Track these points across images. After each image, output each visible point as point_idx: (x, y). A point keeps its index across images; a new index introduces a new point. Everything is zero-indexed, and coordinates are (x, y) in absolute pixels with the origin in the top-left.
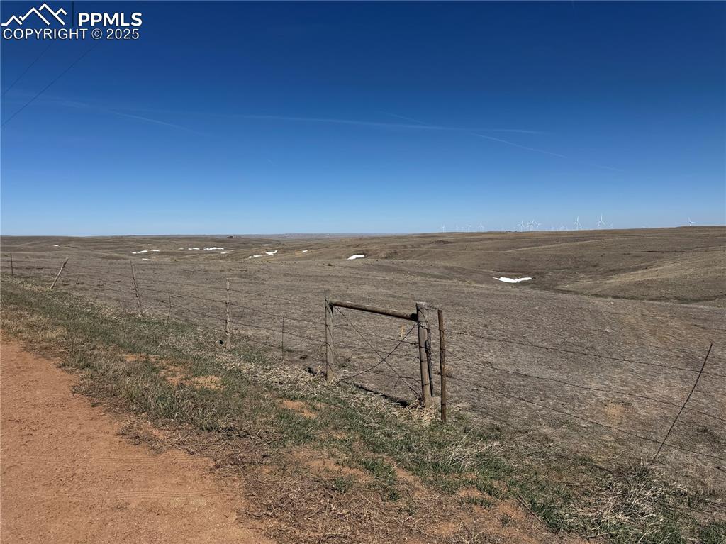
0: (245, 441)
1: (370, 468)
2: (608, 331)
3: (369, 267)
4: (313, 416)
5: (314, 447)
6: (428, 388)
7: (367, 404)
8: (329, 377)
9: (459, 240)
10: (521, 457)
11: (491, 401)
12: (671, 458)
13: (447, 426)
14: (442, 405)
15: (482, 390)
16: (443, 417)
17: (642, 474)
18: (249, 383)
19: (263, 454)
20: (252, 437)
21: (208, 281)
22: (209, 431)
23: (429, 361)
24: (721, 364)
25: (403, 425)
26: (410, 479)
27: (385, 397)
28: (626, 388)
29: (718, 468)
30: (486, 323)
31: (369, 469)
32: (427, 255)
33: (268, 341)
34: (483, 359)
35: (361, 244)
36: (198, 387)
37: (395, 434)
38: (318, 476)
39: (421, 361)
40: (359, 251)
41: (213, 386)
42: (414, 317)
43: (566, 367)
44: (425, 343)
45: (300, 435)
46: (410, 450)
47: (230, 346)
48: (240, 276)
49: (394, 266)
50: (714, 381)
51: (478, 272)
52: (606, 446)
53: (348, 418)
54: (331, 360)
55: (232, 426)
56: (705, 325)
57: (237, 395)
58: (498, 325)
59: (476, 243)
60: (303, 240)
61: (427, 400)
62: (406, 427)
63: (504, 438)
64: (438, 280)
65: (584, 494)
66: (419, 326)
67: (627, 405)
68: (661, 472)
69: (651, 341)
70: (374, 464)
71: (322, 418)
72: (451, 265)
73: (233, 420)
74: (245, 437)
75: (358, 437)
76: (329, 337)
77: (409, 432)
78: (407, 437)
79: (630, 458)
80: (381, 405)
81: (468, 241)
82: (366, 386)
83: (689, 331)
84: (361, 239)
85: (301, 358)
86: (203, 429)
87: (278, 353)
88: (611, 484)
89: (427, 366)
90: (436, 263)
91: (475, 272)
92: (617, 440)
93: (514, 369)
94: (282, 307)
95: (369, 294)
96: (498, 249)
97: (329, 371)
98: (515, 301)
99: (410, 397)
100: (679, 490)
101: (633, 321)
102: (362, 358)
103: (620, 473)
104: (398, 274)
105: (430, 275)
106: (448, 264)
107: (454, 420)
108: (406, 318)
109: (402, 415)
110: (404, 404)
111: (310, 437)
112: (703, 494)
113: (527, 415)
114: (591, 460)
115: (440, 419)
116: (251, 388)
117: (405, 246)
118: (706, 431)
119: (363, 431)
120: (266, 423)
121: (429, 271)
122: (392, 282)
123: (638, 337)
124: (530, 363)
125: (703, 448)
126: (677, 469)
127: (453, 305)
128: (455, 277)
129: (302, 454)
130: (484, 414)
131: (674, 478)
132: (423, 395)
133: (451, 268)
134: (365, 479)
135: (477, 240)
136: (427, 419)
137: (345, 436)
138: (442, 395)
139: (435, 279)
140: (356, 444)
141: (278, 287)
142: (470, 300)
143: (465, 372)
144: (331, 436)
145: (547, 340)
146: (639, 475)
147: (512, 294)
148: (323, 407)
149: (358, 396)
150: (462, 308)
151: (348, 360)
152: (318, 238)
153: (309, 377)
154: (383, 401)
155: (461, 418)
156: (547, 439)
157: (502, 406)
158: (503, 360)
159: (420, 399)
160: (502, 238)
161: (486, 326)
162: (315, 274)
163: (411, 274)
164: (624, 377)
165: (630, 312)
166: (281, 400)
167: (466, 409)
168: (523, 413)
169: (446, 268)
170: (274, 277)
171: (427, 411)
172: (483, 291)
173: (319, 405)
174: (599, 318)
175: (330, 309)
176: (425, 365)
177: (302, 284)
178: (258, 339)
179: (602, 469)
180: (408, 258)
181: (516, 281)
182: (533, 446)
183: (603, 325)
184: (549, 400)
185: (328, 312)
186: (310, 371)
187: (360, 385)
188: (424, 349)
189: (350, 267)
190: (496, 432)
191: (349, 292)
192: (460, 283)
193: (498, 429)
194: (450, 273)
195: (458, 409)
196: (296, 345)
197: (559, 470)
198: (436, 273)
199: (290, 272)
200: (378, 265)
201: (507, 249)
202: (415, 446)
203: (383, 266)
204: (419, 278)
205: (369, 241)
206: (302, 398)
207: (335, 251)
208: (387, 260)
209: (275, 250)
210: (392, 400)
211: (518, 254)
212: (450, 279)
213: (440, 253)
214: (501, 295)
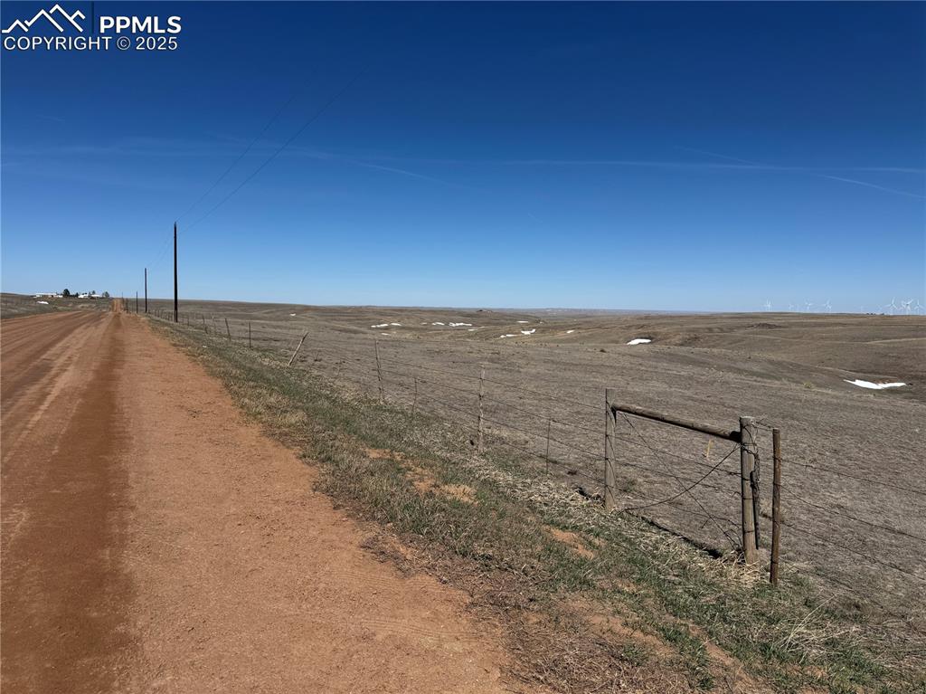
0: (507, 576)
1: (672, 637)
3: (657, 356)
4: (591, 555)
5: (593, 598)
6: (751, 537)
7: (662, 547)
8: (608, 504)
9: (791, 325)
10: (897, 655)
11: (847, 565)
13: (779, 592)
14: (772, 562)
15: (830, 546)
16: (773, 579)
18: (507, 499)
19: (531, 596)
20: (515, 572)
22: (464, 555)
23: (755, 500)
25: (713, 584)
26: (728, 662)
27: (686, 540)
30: (835, 447)
31: (669, 639)
32: (744, 343)
33: (527, 446)
34: (831, 500)
35: (648, 325)
36: (449, 498)
37: (703, 595)
38: (601, 637)
39: (743, 499)
40: (645, 333)
41: (466, 499)
42: (736, 437)
44: (751, 474)
45: (575, 579)
46: (725, 620)
47: (483, 449)
48: (492, 361)
49: (691, 355)
51: (821, 371)
53: (638, 565)
54: (611, 482)
55: (491, 554)
57: (494, 513)
58: (854, 453)
59: (820, 329)
60: (568, 317)
61: (749, 553)
62: (719, 587)
63: (867, 621)
64: (759, 379)
66: (743, 449)
70: (676, 632)
71: (602, 560)
72: (780, 359)
73: (492, 546)
74: (506, 570)
75: (651, 592)
76: (609, 451)
77: (722, 594)
78: (721, 601)
80: (682, 552)
81: (806, 326)
82: (658, 521)
84: (647, 318)
85: (569, 473)
86: (456, 552)
87: (540, 464)
89: (751, 506)
90: (756, 354)
91: (816, 370)
93: (881, 518)
94: (543, 403)
95: (658, 394)
96: (853, 339)
97: (608, 495)
98: (881, 417)
99: (722, 544)
102: (652, 483)
104: (699, 368)
105: (746, 371)
106: (773, 357)
107: (789, 585)
108: (724, 437)
109: (712, 569)
110: (715, 554)
111: (585, 582)
113: (903, 590)
115: (768, 582)
116: (510, 506)
117: (710, 330)
119: (659, 585)
120: (531, 555)
121: (746, 366)
122: (691, 378)
124: (908, 514)
127: (783, 418)
128: (785, 377)
129: (579, 604)
130: (835, 582)
132: (744, 544)
133: (780, 363)
134: (664, 652)
135: (820, 325)
136: (749, 579)
137: (633, 588)
138: (774, 548)
139: (755, 378)
140: (650, 601)
141: (537, 377)
142: (810, 412)
143: (803, 517)
144: (615, 586)
147: (876, 407)
148: (603, 545)
149: (649, 534)
150: (796, 423)
151: (633, 483)
152: (589, 314)
153: (582, 501)
154: (684, 546)
155: (799, 583)
157: (862, 573)
158: (865, 505)
159: (738, 550)
160: (860, 324)
161: (836, 451)
162: (583, 362)
163: (719, 368)
166: (547, 527)
167: (805, 572)
168: (896, 588)
169: (771, 362)
170: (532, 363)
171: (749, 568)
172: (830, 399)
175: (612, 414)
176: (749, 505)
177: (568, 374)
178: (515, 442)
180: (714, 347)
181: (881, 386)
185: (609, 418)
186: (582, 492)
187: (649, 518)
188: (749, 482)
189: (631, 355)
190: (853, 611)
191: (630, 389)
192: (793, 385)
193: (857, 607)
194: (778, 370)
195: (795, 570)
196: (562, 455)
198: (756, 369)
199: (552, 358)
200: (670, 354)
201: (867, 340)
202: (734, 616)
203: (677, 355)
204: (731, 375)
205: (659, 322)
206: (575, 528)
207: (610, 332)
208: (683, 348)
209: (534, 328)
210: (700, 546)
211: (885, 348)
212: (777, 379)
213: (763, 340)
214: (858, 408)
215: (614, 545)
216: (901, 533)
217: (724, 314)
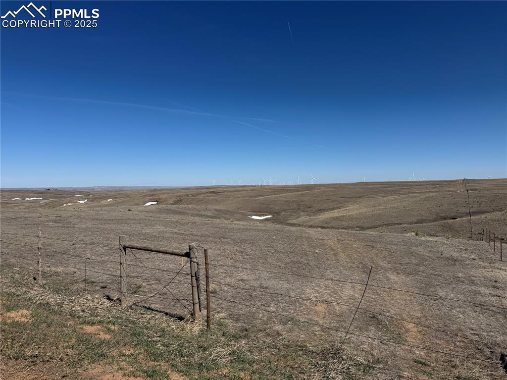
0: (47, 365)
1: (151, 375)
2: (317, 251)
3: (161, 211)
4: (108, 337)
5: (106, 364)
6: (197, 306)
7: (152, 322)
8: (123, 302)
9: (224, 191)
10: (261, 350)
11: (243, 309)
12: (354, 339)
13: (211, 332)
14: (208, 317)
15: (237, 301)
16: (208, 326)
17: (337, 353)
18: (55, 313)
19: (64, 374)
20: (54, 361)
21: (27, 227)
22: (17, 359)
23: (198, 286)
24: (382, 271)
25: (178, 336)
27: (167, 314)
28: (328, 291)
29: (381, 342)
30: (241, 250)
31: (149, 376)
32: (204, 201)
33: (75, 275)
34: (239, 277)
35: (154, 194)
36: (9, 321)
37: (172, 344)
39: (193, 287)
40: (154, 199)
41: (23, 319)
42: (187, 255)
43: (291, 278)
44: (196, 273)
45: (96, 355)
46: (182, 356)
47: (41, 281)
48: (55, 221)
49: (179, 210)
50: (379, 282)
51: (238, 213)
52: (315, 335)
53: (136, 335)
54: (124, 290)
55: (37, 353)
56: (374, 245)
57: (44, 325)
58: (249, 252)
59: (236, 193)
60: (108, 191)
61: (197, 315)
62: (181, 337)
63: (250, 337)
64: (210, 219)
65: (300, 373)
66: (191, 261)
67: (328, 302)
68: (348, 350)
69: (343, 257)
70: (154, 371)
71: (115, 338)
72: (220, 208)
73: (39, 348)
74: (48, 361)
75: (142, 351)
76: (123, 272)
77: (182, 341)
78: (181, 345)
79: (330, 342)
80: (162, 321)
81: (231, 192)
82: (152, 307)
83: (364, 250)
84: (155, 190)
85: (102, 287)
86: (10, 358)
87: (82, 285)
88: (317, 363)
89: (196, 290)
90: (209, 207)
91: (236, 213)
92: (322, 330)
93: (258, 283)
94: (89, 246)
95: (159, 232)
96: (251, 197)
97: (123, 298)
98: (261, 233)
99: (185, 313)
100: (358, 361)
101: (332, 244)
102: (151, 285)
103: (323, 354)
104: (182, 216)
105: (205, 216)
106: (217, 207)
107: (216, 327)
108: (182, 256)
109: (178, 328)
110: (181, 318)
111: (103, 356)
112: (373, 362)
113: (266, 317)
114: (306, 346)
115: (205, 328)
116: (56, 317)
117: (187, 195)
118: (374, 317)
119: (147, 346)
120: (67, 347)
121: (205, 213)
122: (177, 222)
123: (335, 255)
124: (269, 278)
125: (373, 328)
126: (357, 347)
128: (223, 217)
129: (96, 371)
130: (237, 320)
131: (355, 353)
132: (194, 310)
133: (220, 211)
136: (197, 328)
137: (132, 351)
138: (208, 308)
140: (141, 356)
142: (231, 234)
143: (226, 289)
144: (121, 353)
145: (280, 260)
146: (335, 354)
147: (259, 228)
148: (116, 328)
149: (145, 316)
150: (225, 240)
151: (140, 287)
152: (121, 189)
153: (108, 303)
154: (165, 318)
155: (221, 325)
156: (279, 334)
157: (249, 312)
158: (252, 277)
159: (192, 315)
160: (253, 190)
161: (242, 252)
162: (117, 218)
163: (192, 215)
164: (327, 283)
165: (330, 237)
166: (81, 326)
167: (224, 318)
168: (263, 316)
169: (216, 210)
170: (83, 221)
171: (197, 323)
172: (241, 227)
173: (113, 327)
174: (312, 243)
175: (123, 251)
177: (107, 226)
178: (67, 274)
179: (313, 352)
180: (189, 204)
181: (262, 218)
182: (269, 340)
183: (315, 248)
184: (280, 304)
185: (122, 253)
186: (109, 298)
187: (147, 306)
188: (195, 278)
189: (146, 212)
190: (245, 333)
192: (226, 221)
193: (246, 330)
194: (219, 214)
196: (98, 277)
197: (285, 357)
198: (209, 214)
199: (97, 217)
200: (167, 210)
201: (256, 197)
202: (186, 352)
203: (171, 210)
204: (197, 218)
205: (160, 192)
206: (100, 322)
207: (134, 199)
208: (174, 206)
209: (86, 199)
210: (172, 316)
211: (264, 200)
212: (219, 219)
213: (212, 200)
214: (252, 230)
215: (123, 327)
216: (266, 288)
217: (194, 187)
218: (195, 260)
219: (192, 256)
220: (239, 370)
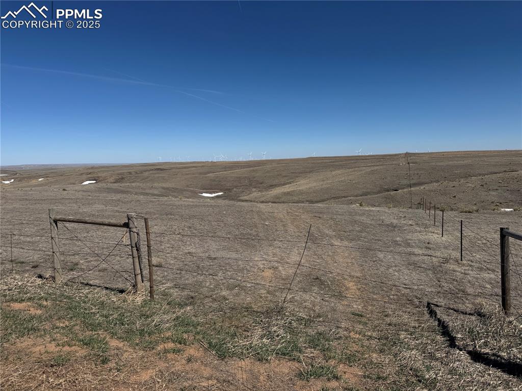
2: (267, 223)
3: (100, 190)
4: (39, 312)
5: (37, 336)
6: (139, 277)
7: (90, 296)
8: (57, 279)
9: (171, 169)
10: (206, 314)
11: (190, 279)
12: (297, 298)
13: (155, 301)
14: (151, 287)
15: (183, 272)
16: (152, 296)
23: (139, 257)
24: (328, 238)
25: (119, 307)
26: (121, 345)
27: (107, 288)
28: (275, 259)
29: (323, 300)
30: (190, 225)
31: (86, 344)
32: (149, 179)
34: (186, 251)
35: (92, 172)
37: (111, 315)
38: (39, 358)
39: (133, 258)
40: (91, 177)
42: (126, 225)
43: (240, 249)
44: (136, 244)
45: (25, 329)
46: (122, 324)
49: (121, 188)
50: (323, 248)
51: (187, 190)
52: (261, 297)
53: (72, 308)
54: (58, 266)
56: (321, 216)
58: (198, 226)
59: (184, 170)
60: (39, 170)
61: (139, 286)
62: (122, 308)
63: (195, 304)
64: (156, 197)
65: (245, 331)
66: (130, 231)
67: (275, 268)
68: (290, 307)
69: (291, 228)
70: (91, 339)
71: (47, 313)
72: (167, 186)
75: (79, 322)
76: (55, 247)
77: (123, 311)
78: (122, 315)
79: (275, 302)
80: (102, 295)
81: (179, 169)
82: (91, 282)
83: (312, 220)
84: (92, 168)
85: (33, 267)
88: (261, 321)
90: (156, 185)
91: (185, 190)
92: (268, 292)
93: (207, 255)
94: (16, 227)
95: (98, 211)
96: (201, 174)
97: (57, 274)
98: (211, 209)
100: (301, 317)
101: (282, 216)
102: (89, 262)
103: (268, 313)
104: (125, 195)
105: (151, 194)
106: (164, 185)
107: (161, 297)
108: (120, 226)
109: (119, 300)
110: (122, 291)
111: (34, 329)
112: (314, 317)
113: (213, 284)
114: (251, 307)
115: (149, 298)
117: (130, 173)
118: (317, 278)
119: (84, 317)
121: (151, 191)
122: (119, 200)
123: (284, 226)
124: (218, 250)
125: (316, 289)
126: (300, 304)
127: (167, 215)
128: (171, 195)
129: (26, 344)
130: (183, 289)
131: (297, 310)
132: (136, 282)
133: (167, 189)
134: (82, 352)
135: (185, 168)
136: (139, 300)
137: (67, 323)
138: (151, 280)
139: (155, 197)
140: (77, 327)
142: (180, 210)
143: (172, 262)
144: (54, 326)
145: (230, 233)
146: (279, 312)
147: (209, 204)
148: (49, 304)
149: (83, 291)
150: (173, 216)
151: (77, 264)
152: (54, 168)
153: (39, 281)
154: (104, 291)
155: (166, 295)
156: (225, 298)
157: (197, 281)
158: (200, 250)
159: (134, 286)
160: (203, 166)
161: (190, 227)
162: (49, 198)
163: (136, 194)
164: (275, 252)
165: (280, 210)
166: (8, 304)
167: (170, 288)
168: (210, 284)
169: (163, 188)
170: (10, 201)
171: (139, 294)
172: (190, 203)
173: (45, 303)
174: (262, 216)
176: (137, 260)
177: (38, 206)
179: (257, 312)
180: (133, 182)
181: (213, 195)
182: (215, 305)
183: (264, 220)
184: (228, 272)
186: (40, 277)
187: (85, 282)
188: (135, 248)
189: (84, 191)
190: (191, 300)
191: (81, 211)
192: (173, 199)
193: (192, 298)
194: (167, 192)
195: (164, 288)
196: (28, 257)
197: (230, 318)
198: (156, 192)
199: (26, 197)
200: (108, 188)
201: (206, 173)
202: (128, 321)
203: (112, 189)
204: (142, 197)
205: (99, 170)
206: (30, 299)
207: (69, 178)
208: (115, 184)
209: (12, 179)
210: (112, 290)
211: (214, 177)
212: (166, 197)
213: (158, 177)
214: (202, 206)
215: (58, 302)
216: (215, 259)
217: (137, 164)
218: (134, 230)
219: (131, 225)
220: (183, 332)
